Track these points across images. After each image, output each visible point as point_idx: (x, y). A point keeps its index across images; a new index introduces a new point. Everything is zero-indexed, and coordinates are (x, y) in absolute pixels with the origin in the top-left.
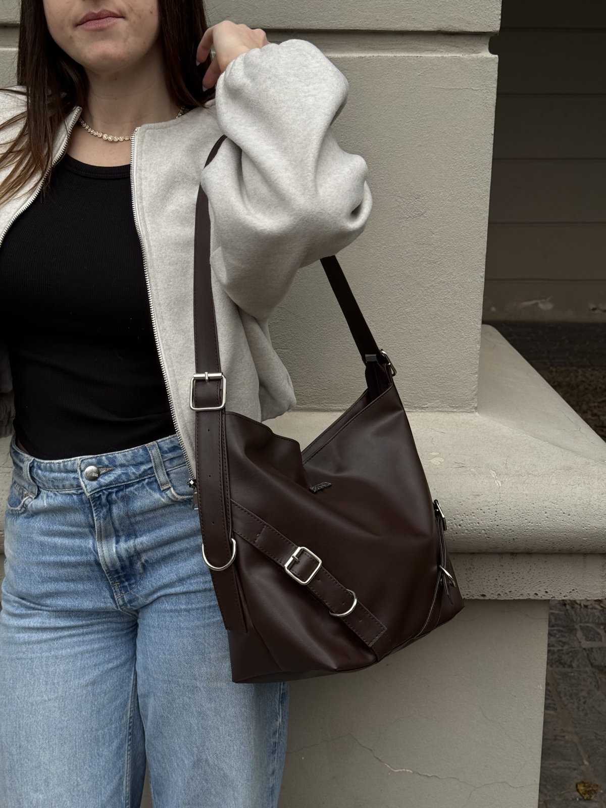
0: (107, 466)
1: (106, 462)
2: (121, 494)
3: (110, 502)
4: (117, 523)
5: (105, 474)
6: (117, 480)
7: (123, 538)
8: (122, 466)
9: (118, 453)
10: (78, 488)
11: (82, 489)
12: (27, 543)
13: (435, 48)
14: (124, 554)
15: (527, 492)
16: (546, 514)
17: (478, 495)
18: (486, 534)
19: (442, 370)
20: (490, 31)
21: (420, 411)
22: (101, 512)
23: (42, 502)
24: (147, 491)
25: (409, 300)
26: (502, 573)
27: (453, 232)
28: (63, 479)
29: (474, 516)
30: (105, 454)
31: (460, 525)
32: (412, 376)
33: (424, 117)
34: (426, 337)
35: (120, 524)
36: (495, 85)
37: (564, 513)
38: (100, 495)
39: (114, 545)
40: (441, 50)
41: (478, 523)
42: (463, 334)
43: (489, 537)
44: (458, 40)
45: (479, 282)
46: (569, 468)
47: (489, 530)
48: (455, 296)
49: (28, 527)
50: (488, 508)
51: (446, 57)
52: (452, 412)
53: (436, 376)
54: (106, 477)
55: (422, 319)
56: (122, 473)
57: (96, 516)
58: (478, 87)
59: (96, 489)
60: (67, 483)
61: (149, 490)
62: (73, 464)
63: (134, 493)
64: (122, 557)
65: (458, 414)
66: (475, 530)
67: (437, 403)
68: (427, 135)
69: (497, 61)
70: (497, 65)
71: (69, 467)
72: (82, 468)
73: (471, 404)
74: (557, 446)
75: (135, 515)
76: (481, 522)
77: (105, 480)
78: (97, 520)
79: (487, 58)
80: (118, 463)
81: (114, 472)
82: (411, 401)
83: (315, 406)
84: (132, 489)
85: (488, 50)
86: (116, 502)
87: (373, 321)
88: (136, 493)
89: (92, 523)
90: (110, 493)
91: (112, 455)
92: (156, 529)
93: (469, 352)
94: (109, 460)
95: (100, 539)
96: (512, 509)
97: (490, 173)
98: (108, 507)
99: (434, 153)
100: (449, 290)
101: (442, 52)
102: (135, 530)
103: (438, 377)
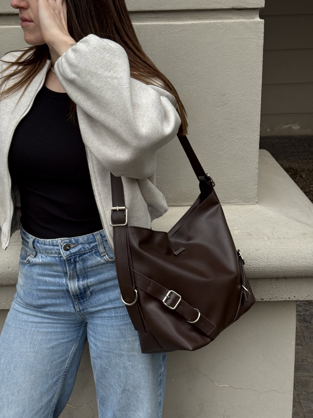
0: (74, 244)
1: (74, 242)
2: (81, 258)
3: (75, 262)
4: (78, 272)
5: (73, 247)
6: (79, 251)
7: (81, 279)
8: (82, 243)
9: (80, 237)
10: (59, 254)
11: (61, 254)
12: (30, 279)
13: (231, 17)
14: (81, 287)
15: (283, 248)
16: (293, 259)
17: (258, 250)
18: (263, 269)
19: (239, 184)
20: (259, 7)
21: (228, 204)
22: (71, 266)
23: (39, 260)
24: (94, 256)
25: (221, 148)
26: (272, 288)
27: (243, 113)
28: (51, 249)
29: (256, 260)
30: (73, 238)
31: (249, 265)
32: (223, 187)
33: (226, 53)
34: (230, 167)
35: (80, 272)
36: (263, 35)
37: (303, 258)
38: (71, 258)
39: (77, 283)
40: (234, 18)
41: (259, 264)
42: (249, 165)
43: (264, 271)
44: (243, 12)
45: (257, 138)
46: (305, 234)
47: (264, 268)
48: (244, 145)
49: (30, 272)
50: (263, 256)
51: (237, 22)
52: (245, 204)
53: (235, 186)
54: (74, 249)
55: (228, 157)
56: (82, 247)
57: (68, 268)
58: (254, 37)
59: (68, 255)
60: (53, 251)
61: (95, 256)
62: (57, 242)
63: (87, 257)
64: (80, 288)
65: (248, 205)
66: (257, 267)
67: (236, 200)
68: (228, 63)
69: (264, 22)
70: (264, 25)
71: (55, 243)
72: (62, 244)
73: (254, 201)
74: (299, 222)
75: (87, 268)
76: (260, 263)
77: (73, 251)
78: (69, 271)
79: (258, 22)
80: (80, 242)
81: (77, 247)
82: (223, 200)
83: (174, 204)
84: (86, 255)
85: (258, 17)
86: (78, 262)
87: (203, 160)
88: (89, 257)
89: (65, 271)
90: (76, 258)
91: (77, 238)
92: (98, 275)
93: (252, 174)
94: (75, 241)
95: (70, 279)
96: (276, 256)
97: (261, 81)
98: (74, 264)
99: (232, 72)
100: (241, 142)
101: (235, 19)
102: (87, 275)
103: (237, 187)
